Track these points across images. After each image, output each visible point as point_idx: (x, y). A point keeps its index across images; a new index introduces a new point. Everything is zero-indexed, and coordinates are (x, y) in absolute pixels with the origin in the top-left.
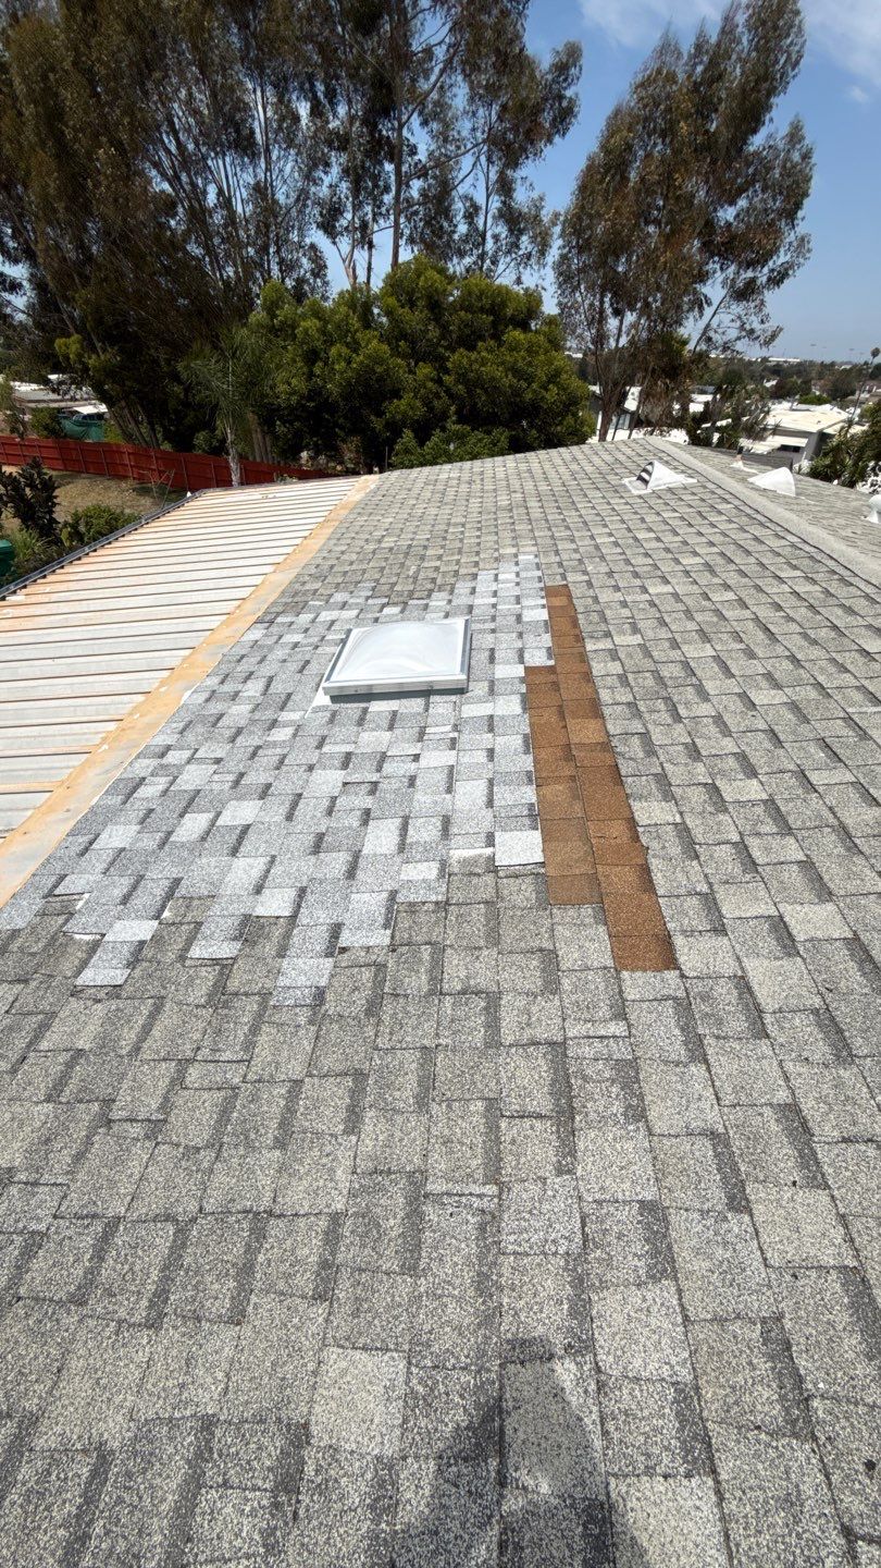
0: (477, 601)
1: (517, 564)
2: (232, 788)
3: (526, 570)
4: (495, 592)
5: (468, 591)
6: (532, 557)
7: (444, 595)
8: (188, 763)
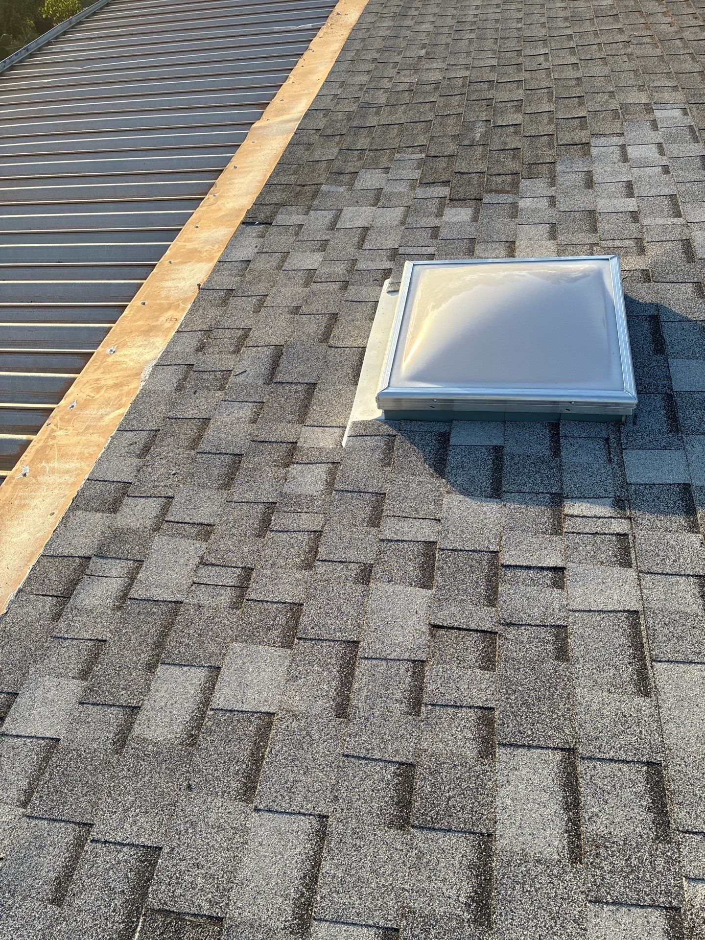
0: (603, 204)
1: (654, 126)
2: (235, 605)
3: (673, 139)
4: (629, 185)
5: (580, 178)
6: (677, 113)
7: (540, 186)
8: (157, 529)
